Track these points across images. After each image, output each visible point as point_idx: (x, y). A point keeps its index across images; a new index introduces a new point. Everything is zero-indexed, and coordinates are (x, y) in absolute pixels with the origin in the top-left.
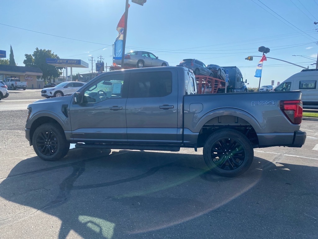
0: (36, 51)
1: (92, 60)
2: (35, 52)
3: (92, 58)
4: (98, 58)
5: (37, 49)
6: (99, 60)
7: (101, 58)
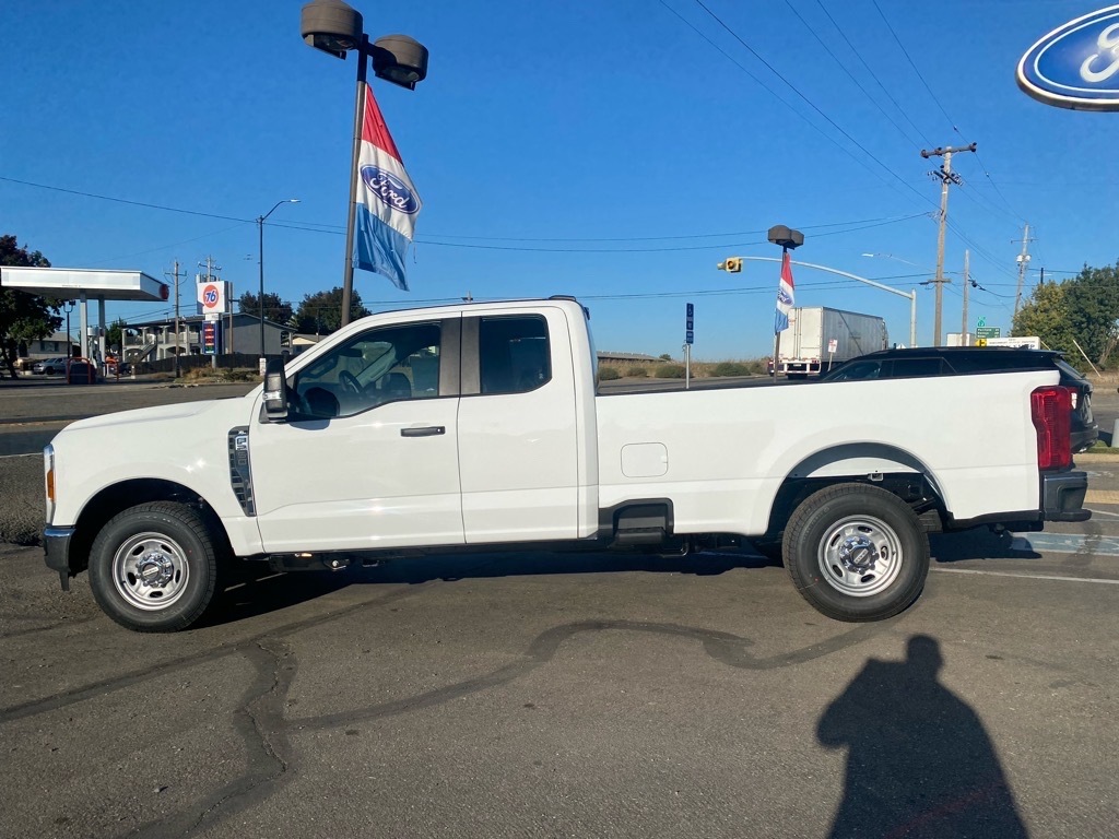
1: (177, 274)
7: (211, 268)
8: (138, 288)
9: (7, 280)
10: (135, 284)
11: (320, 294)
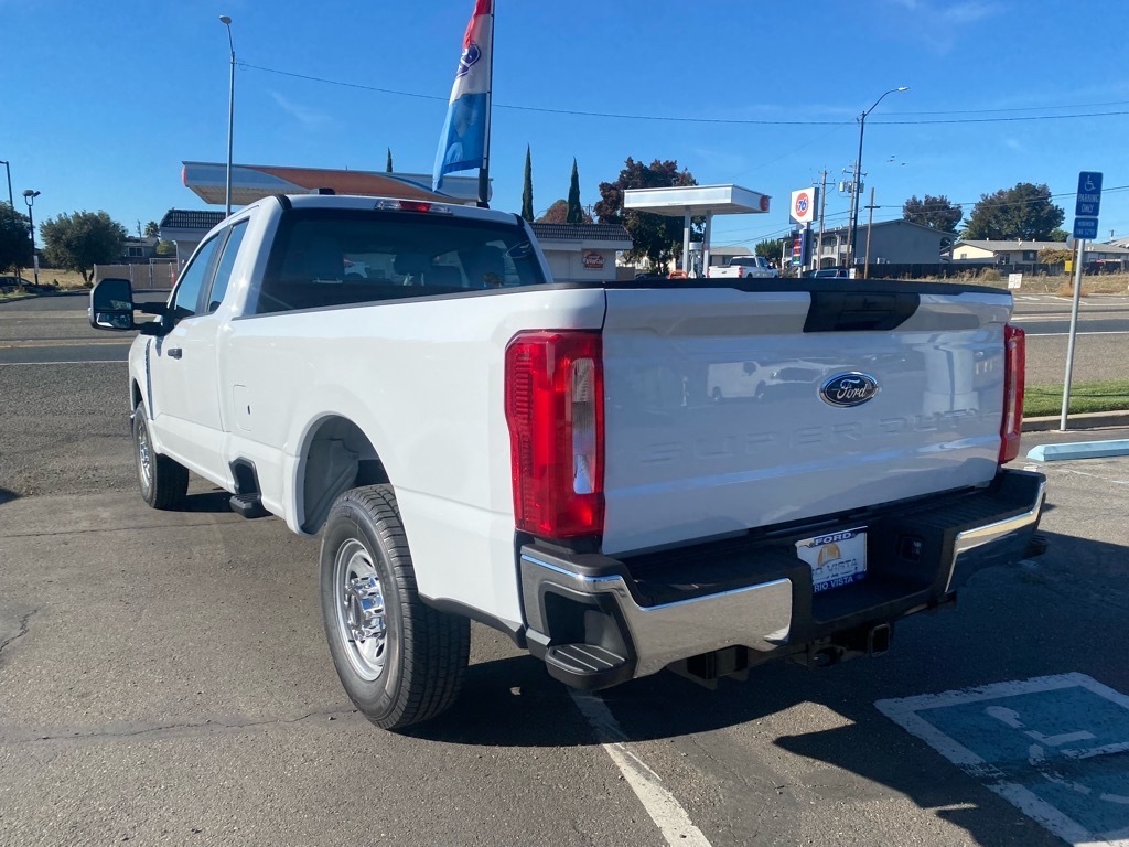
0: (627, 168)
1: (825, 184)
2: (624, 172)
5: (630, 161)
8: (729, 201)
9: (628, 202)
10: (726, 197)
11: (1001, 193)
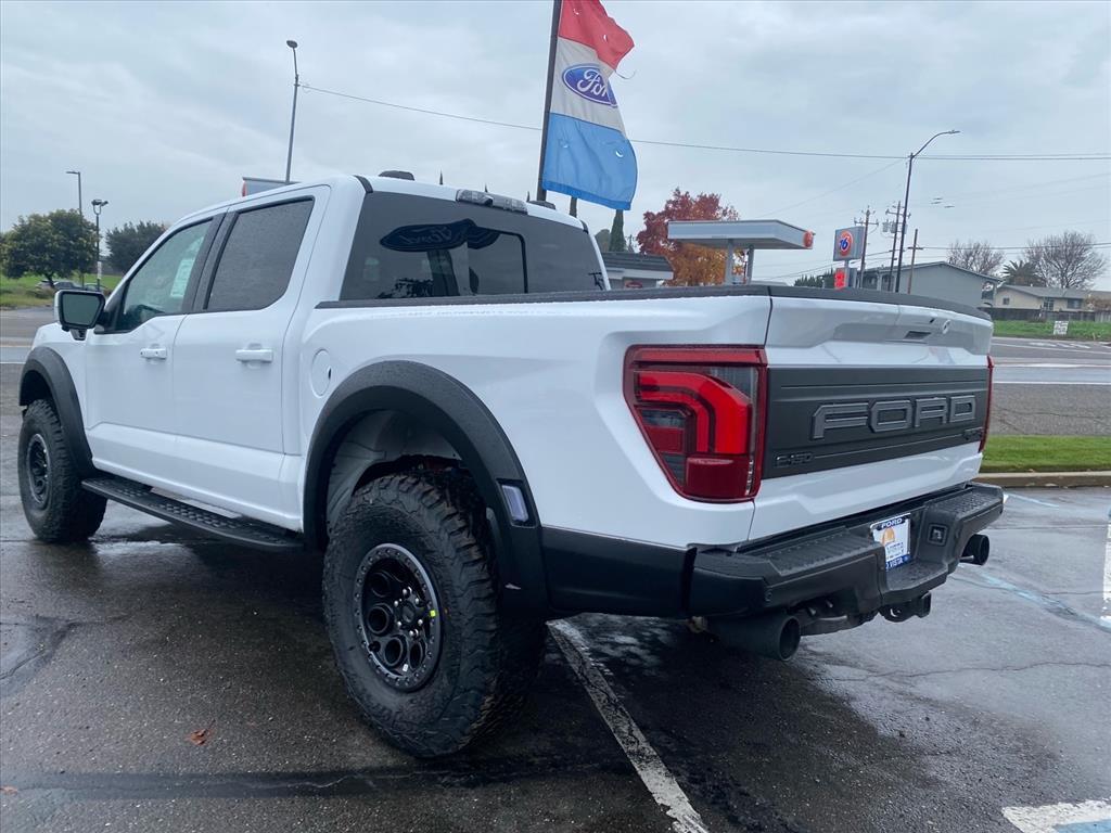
0: (673, 199)
1: (867, 223)
2: (669, 202)
3: (868, 214)
4: (887, 212)
5: (677, 193)
6: (893, 218)
7: (898, 214)
8: (772, 236)
